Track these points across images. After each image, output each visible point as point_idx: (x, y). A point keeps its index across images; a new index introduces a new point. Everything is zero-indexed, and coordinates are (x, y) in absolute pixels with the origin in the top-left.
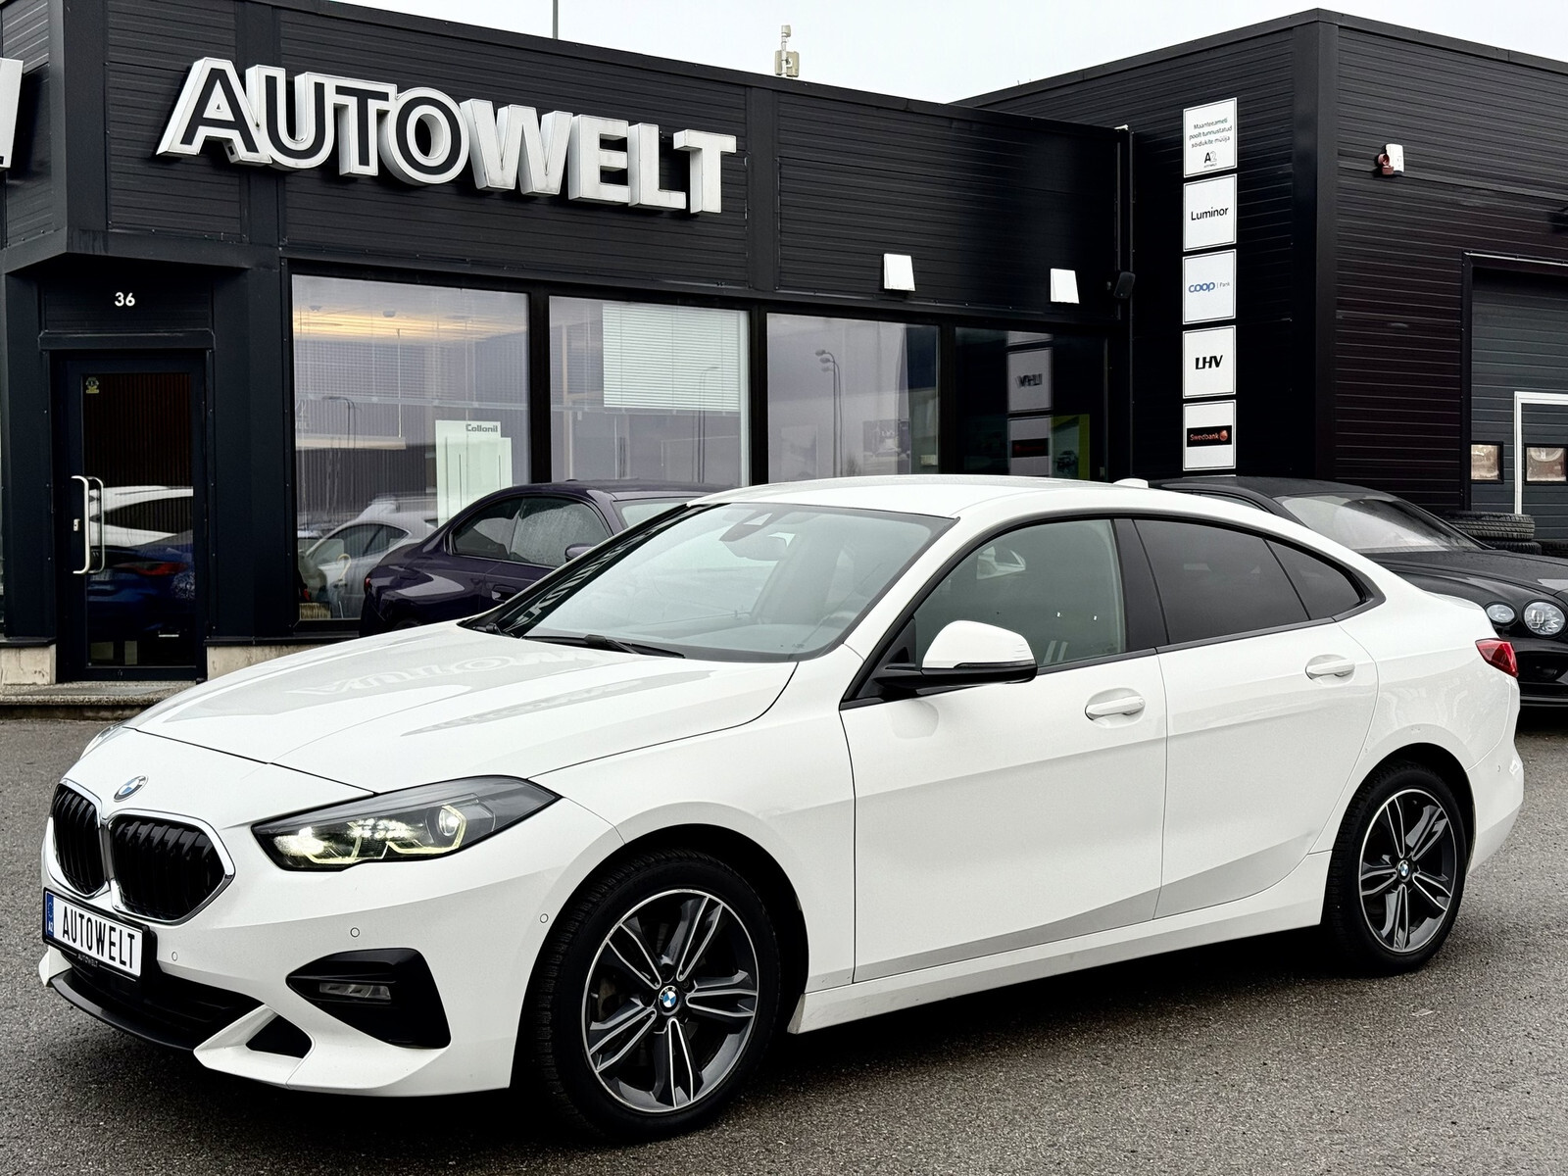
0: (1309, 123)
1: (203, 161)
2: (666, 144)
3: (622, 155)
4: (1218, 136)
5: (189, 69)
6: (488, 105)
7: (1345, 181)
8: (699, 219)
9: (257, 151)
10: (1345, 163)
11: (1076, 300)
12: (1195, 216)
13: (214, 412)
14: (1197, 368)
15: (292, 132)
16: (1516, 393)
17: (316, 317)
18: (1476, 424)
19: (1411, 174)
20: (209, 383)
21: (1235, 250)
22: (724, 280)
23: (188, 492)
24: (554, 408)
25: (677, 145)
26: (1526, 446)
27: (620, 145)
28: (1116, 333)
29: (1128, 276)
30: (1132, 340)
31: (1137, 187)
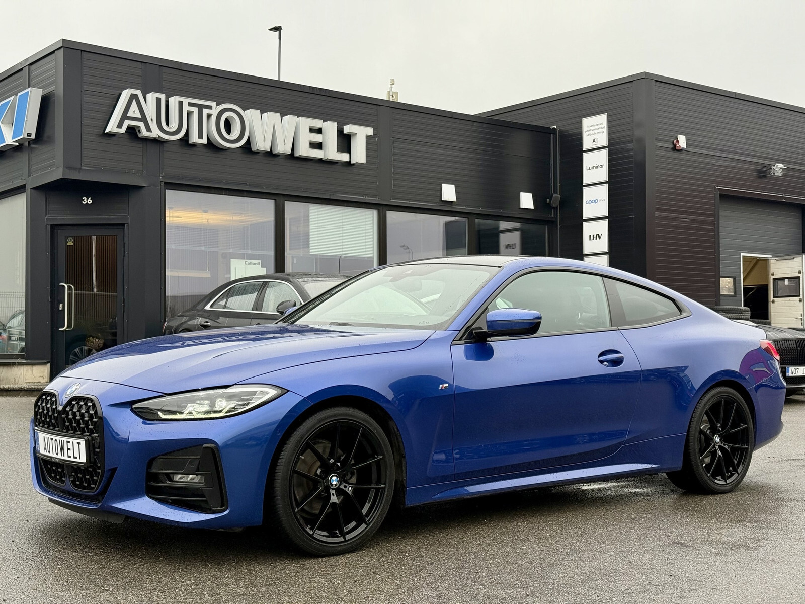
0: (641, 126)
1: (126, 136)
2: (340, 132)
3: (320, 136)
4: (599, 131)
5: (120, 94)
6: (258, 112)
7: (659, 152)
8: (354, 166)
9: (152, 132)
10: (658, 144)
11: (533, 208)
12: (588, 169)
13: (128, 253)
14: (590, 240)
15: (167, 123)
16: (742, 254)
18: (722, 268)
19: (690, 149)
20: (126, 239)
21: (607, 184)
22: (366, 194)
25: (344, 133)
27: (319, 131)
28: (551, 223)
29: (557, 196)
30: (559, 226)
31: (561, 154)
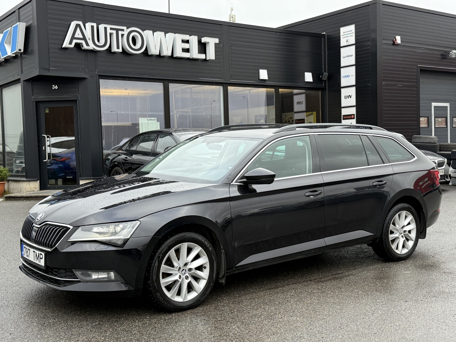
0: (375, 31)
1: (75, 49)
2: (200, 42)
3: (188, 44)
4: (350, 35)
5: (70, 24)
6: (151, 32)
7: (384, 46)
8: (208, 61)
9: (89, 46)
10: (384, 42)
11: (312, 81)
12: (344, 57)
13: (80, 117)
14: (345, 98)
15: (98, 40)
16: (432, 103)
17: (106, 90)
18: (421, 112)
19: (403, 44)
20: (78, 109)
21: (355, 66)
22: (216, 78)
23: (73, 138)
24: (171, 113)
25: (202, 42)
26: (435, 117)
27: (187, 42)
28: (323, 90)
29: (326, 74)
30: (327, 91)
31: (328, 49)
